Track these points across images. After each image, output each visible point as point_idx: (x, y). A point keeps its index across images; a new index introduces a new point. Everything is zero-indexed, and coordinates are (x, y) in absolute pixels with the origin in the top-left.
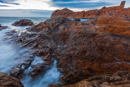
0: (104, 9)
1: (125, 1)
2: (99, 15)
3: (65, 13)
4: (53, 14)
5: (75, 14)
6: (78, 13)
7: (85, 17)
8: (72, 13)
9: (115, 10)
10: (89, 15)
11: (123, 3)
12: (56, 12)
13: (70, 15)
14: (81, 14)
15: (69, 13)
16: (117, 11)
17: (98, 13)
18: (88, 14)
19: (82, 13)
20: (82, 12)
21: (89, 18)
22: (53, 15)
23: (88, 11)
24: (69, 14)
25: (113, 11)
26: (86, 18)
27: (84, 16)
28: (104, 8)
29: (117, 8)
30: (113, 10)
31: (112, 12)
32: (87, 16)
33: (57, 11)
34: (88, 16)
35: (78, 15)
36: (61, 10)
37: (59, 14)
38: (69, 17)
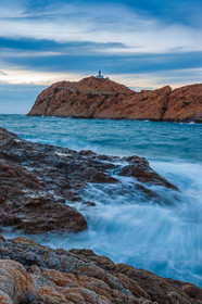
3: (91, 96)
4: (41, 102)
5: (130, 102)
6: (145, 96)
7: (168, 115)
8: (117, 95)
10: (186, 105)
12: (56, 90)
13: (111, 103)
14: (153, 99)
15: (107, 96)
18: (181, 102)
19: (159, 98)
20: (158, 92)
21: (184, 116)
23: (184, 90)
24: (108, 100)
26: (173, 117)
27: (165, 109)
32: (177, 110)
33: (58, 88)
34: (183, 110)
35: (142, 107)
36: (75, 83)
37: (64, 102)
38: (104, 113)
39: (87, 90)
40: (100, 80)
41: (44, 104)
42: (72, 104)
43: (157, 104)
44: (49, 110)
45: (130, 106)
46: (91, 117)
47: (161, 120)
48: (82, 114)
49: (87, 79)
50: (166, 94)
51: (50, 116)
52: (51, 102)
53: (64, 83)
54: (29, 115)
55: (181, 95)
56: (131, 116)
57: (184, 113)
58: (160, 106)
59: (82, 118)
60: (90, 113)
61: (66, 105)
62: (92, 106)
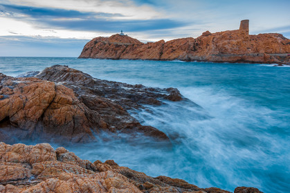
0: (205, 37)
1: (248, 21)
2: (195, 50)
3: (117, 46)
4: (87, 50)
5: (141, 49)
6: (150, 46)
7: (163, 57)
8: (133, 45)
9: (231, 38)
10: (173, 51)
11: (245, 24)
12: (96, 42)
13: (130, 50)
14: (154, 47)
15: (127, 46)
16: (234, 42)
17: (194, 47)
18: (170, 49)
19: (158, 47)
20: (157, 43)
21: (173, 57)
22: (85, 50)
23: (172, 42)
24: (128, 48)
25: (226, 41)
26: (166, 58)
27: (161, 53)
28: (207, 35)
29: (235, 36)
30: (226, 39)
31: (225, 44)
32: (168, 54)
34: (172, 54)
35: (148, 52)
36: (107, 38)
37: (101, 49)
38: (126, 56)
39: (115, 42)
40: (122, 36)
41: (89, 51)
42: (106, 51)
43: (157, 50)
44: (92, 55)
45: (141, 52)
46: (118, 59)
47: (160, 60)
48: (113, 57)
49: (114, 36)
50: (162, 45)
51: (93, 58)
52: (93, 50)
53: (100, 38)
54: (79, 58)
55: (171, 45)
56: (142, 58)
57: (173, 56)
58: (159, 51)
59: (113, 59)
60: (118, 56)
61: (103, 52)
62: (119, 52)
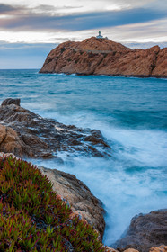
3: (92, 55)
4: (50, 60)
5: (125, 60)
6: (137, 55)
7: (155, 72)
8: (114, 54)
12: (63, 50)
13: (109, 61)
14: (144, 57)
15: (105, 55)
19: (149, 57)
20: (149, 51)
22: (49, 61)
24: (107, 59)
26: (160, 74)
27: (153, 67)
32: (163, 67)
33: (64, 47)
35: (134, 65)
36: (79, 43)
37: (69, 60)
38: (103, 70)
39: (89, 49)
40: (99, 40)
41: (53, 62)
42: (76, 62)
43: (147, 62)
44: (57, 68)
45: (124, 64)
46: (92, 74)
47: (150, 76)
48: (84, 72)
49: (88, 40)
50: (155, 53)
51: (58, 72)
53: (69, 43)
54: (40, 72)
56: (125, 73)
58: (149, 64)
59: (85, 74)
60: (92, 70)
61: (72, 63)
62: (93, 64)
